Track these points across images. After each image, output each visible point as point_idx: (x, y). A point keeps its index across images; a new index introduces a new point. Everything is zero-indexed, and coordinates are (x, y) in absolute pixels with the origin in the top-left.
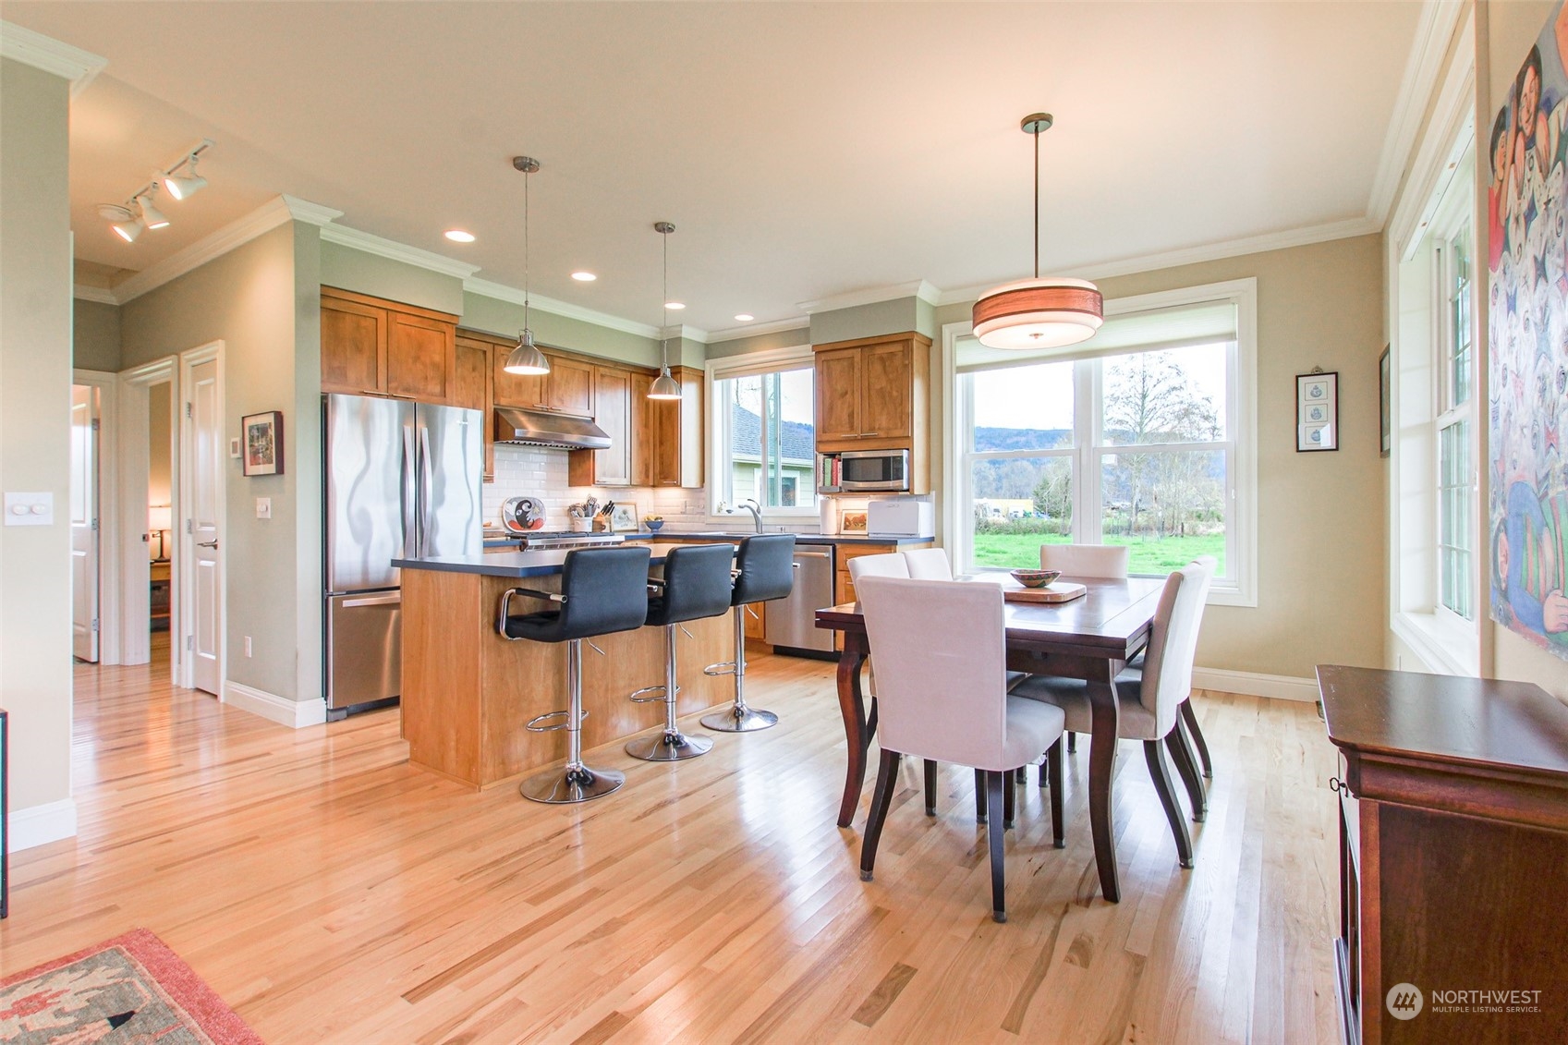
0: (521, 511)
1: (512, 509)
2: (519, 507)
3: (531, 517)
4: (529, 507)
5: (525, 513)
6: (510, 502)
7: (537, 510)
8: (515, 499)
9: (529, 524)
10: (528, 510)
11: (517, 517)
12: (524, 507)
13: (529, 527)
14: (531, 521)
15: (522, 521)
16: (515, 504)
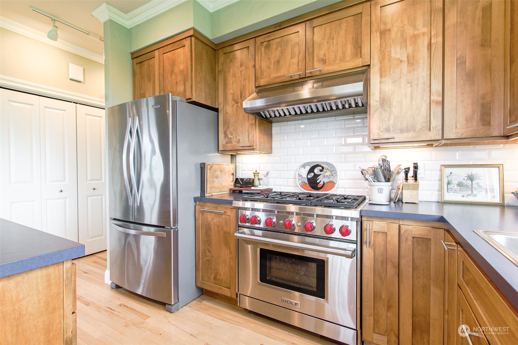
0: (312, 174)
1: (304, 172)
2: (312, 170)
3: (321, 180)
4: (321, 171)
5: (316, 176)
6: (304, 166)
7: (328, 173)
8: (308, 164)
9: (319, 186)
10: (319, 173)
11: (308, 179)
12: (316, 171)
13: (318, 189)
14: (322, 183)
15: (313, 183)
16: (308, 168)
